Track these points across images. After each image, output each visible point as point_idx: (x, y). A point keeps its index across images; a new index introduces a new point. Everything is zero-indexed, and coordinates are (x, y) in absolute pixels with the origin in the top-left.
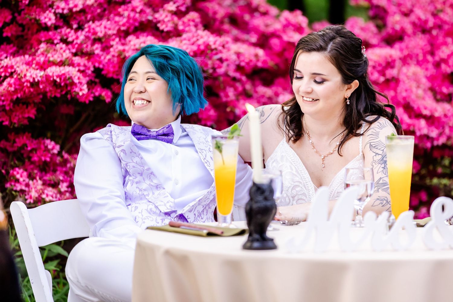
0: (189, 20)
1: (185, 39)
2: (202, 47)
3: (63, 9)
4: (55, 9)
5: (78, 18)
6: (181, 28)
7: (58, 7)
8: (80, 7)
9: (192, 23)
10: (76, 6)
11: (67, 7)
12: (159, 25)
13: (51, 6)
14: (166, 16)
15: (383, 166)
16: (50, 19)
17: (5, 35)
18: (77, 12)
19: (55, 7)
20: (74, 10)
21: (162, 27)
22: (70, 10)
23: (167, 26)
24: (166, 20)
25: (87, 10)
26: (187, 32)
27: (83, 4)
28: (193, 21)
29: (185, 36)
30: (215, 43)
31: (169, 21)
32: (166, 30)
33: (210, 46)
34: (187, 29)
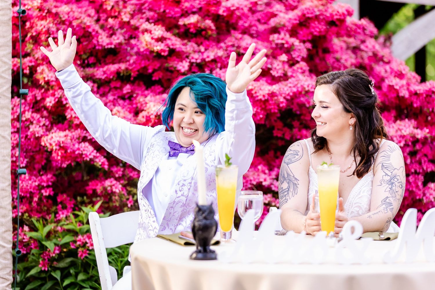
0: (298, 68)
1: (290, 83)
2: (300, 89)
3: (196, 59)
4: (190, 60)
5: (211, 66)
6: (289, 74)
7: (193, 58)
8: (212, 57)
9: (300, 71)
10: (208, 57)
11: (201, 58)
12: (271, 72)
13: (187, 57)
14: (278, 65)
15: (390, 186)
16: (184, 67)
17: (154, 79)
18: (209, 61)
19: (190, 58)
20: (207, 60)
21: (274, 73)
22: (203, 60)
23: (277, 72)
24: (278, 68)
25: (218, 60)
26: (294, 77)
27: (214, 56)
28: (301, 69)
29: (290, 80)
30: (308, 86)
31: (280, 69)
32: (277, 75)
33: (305, 88)
34: (294, 75)
